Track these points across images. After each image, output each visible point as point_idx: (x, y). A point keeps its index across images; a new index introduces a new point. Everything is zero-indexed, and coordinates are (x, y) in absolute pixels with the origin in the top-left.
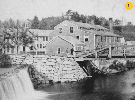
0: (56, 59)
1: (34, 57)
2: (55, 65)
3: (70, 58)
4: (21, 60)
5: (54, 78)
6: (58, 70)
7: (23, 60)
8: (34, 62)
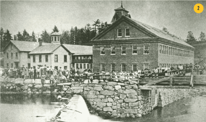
0: (114, 86)
1: (84, 82)
2: (113, 94)
3: (133, 85)
4: (66, 87)
5: (112, 113)
6: (118, 102)
7: (69, 87)
8: (84, 90)
